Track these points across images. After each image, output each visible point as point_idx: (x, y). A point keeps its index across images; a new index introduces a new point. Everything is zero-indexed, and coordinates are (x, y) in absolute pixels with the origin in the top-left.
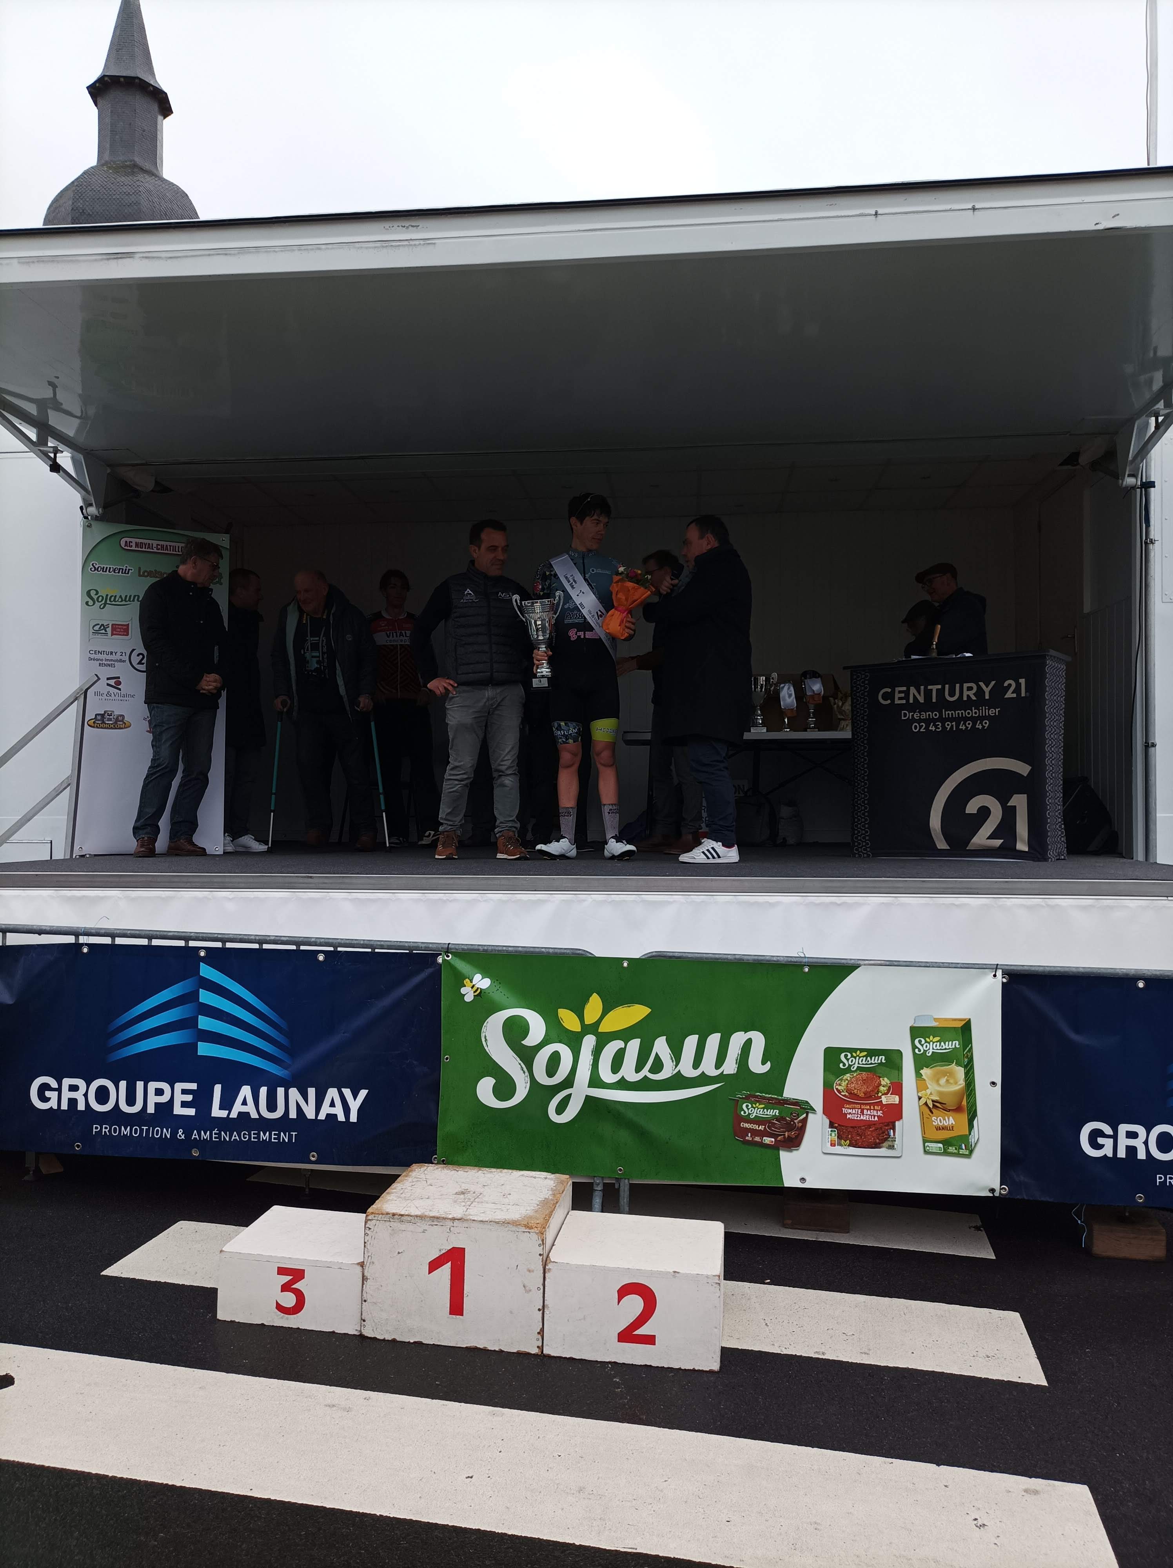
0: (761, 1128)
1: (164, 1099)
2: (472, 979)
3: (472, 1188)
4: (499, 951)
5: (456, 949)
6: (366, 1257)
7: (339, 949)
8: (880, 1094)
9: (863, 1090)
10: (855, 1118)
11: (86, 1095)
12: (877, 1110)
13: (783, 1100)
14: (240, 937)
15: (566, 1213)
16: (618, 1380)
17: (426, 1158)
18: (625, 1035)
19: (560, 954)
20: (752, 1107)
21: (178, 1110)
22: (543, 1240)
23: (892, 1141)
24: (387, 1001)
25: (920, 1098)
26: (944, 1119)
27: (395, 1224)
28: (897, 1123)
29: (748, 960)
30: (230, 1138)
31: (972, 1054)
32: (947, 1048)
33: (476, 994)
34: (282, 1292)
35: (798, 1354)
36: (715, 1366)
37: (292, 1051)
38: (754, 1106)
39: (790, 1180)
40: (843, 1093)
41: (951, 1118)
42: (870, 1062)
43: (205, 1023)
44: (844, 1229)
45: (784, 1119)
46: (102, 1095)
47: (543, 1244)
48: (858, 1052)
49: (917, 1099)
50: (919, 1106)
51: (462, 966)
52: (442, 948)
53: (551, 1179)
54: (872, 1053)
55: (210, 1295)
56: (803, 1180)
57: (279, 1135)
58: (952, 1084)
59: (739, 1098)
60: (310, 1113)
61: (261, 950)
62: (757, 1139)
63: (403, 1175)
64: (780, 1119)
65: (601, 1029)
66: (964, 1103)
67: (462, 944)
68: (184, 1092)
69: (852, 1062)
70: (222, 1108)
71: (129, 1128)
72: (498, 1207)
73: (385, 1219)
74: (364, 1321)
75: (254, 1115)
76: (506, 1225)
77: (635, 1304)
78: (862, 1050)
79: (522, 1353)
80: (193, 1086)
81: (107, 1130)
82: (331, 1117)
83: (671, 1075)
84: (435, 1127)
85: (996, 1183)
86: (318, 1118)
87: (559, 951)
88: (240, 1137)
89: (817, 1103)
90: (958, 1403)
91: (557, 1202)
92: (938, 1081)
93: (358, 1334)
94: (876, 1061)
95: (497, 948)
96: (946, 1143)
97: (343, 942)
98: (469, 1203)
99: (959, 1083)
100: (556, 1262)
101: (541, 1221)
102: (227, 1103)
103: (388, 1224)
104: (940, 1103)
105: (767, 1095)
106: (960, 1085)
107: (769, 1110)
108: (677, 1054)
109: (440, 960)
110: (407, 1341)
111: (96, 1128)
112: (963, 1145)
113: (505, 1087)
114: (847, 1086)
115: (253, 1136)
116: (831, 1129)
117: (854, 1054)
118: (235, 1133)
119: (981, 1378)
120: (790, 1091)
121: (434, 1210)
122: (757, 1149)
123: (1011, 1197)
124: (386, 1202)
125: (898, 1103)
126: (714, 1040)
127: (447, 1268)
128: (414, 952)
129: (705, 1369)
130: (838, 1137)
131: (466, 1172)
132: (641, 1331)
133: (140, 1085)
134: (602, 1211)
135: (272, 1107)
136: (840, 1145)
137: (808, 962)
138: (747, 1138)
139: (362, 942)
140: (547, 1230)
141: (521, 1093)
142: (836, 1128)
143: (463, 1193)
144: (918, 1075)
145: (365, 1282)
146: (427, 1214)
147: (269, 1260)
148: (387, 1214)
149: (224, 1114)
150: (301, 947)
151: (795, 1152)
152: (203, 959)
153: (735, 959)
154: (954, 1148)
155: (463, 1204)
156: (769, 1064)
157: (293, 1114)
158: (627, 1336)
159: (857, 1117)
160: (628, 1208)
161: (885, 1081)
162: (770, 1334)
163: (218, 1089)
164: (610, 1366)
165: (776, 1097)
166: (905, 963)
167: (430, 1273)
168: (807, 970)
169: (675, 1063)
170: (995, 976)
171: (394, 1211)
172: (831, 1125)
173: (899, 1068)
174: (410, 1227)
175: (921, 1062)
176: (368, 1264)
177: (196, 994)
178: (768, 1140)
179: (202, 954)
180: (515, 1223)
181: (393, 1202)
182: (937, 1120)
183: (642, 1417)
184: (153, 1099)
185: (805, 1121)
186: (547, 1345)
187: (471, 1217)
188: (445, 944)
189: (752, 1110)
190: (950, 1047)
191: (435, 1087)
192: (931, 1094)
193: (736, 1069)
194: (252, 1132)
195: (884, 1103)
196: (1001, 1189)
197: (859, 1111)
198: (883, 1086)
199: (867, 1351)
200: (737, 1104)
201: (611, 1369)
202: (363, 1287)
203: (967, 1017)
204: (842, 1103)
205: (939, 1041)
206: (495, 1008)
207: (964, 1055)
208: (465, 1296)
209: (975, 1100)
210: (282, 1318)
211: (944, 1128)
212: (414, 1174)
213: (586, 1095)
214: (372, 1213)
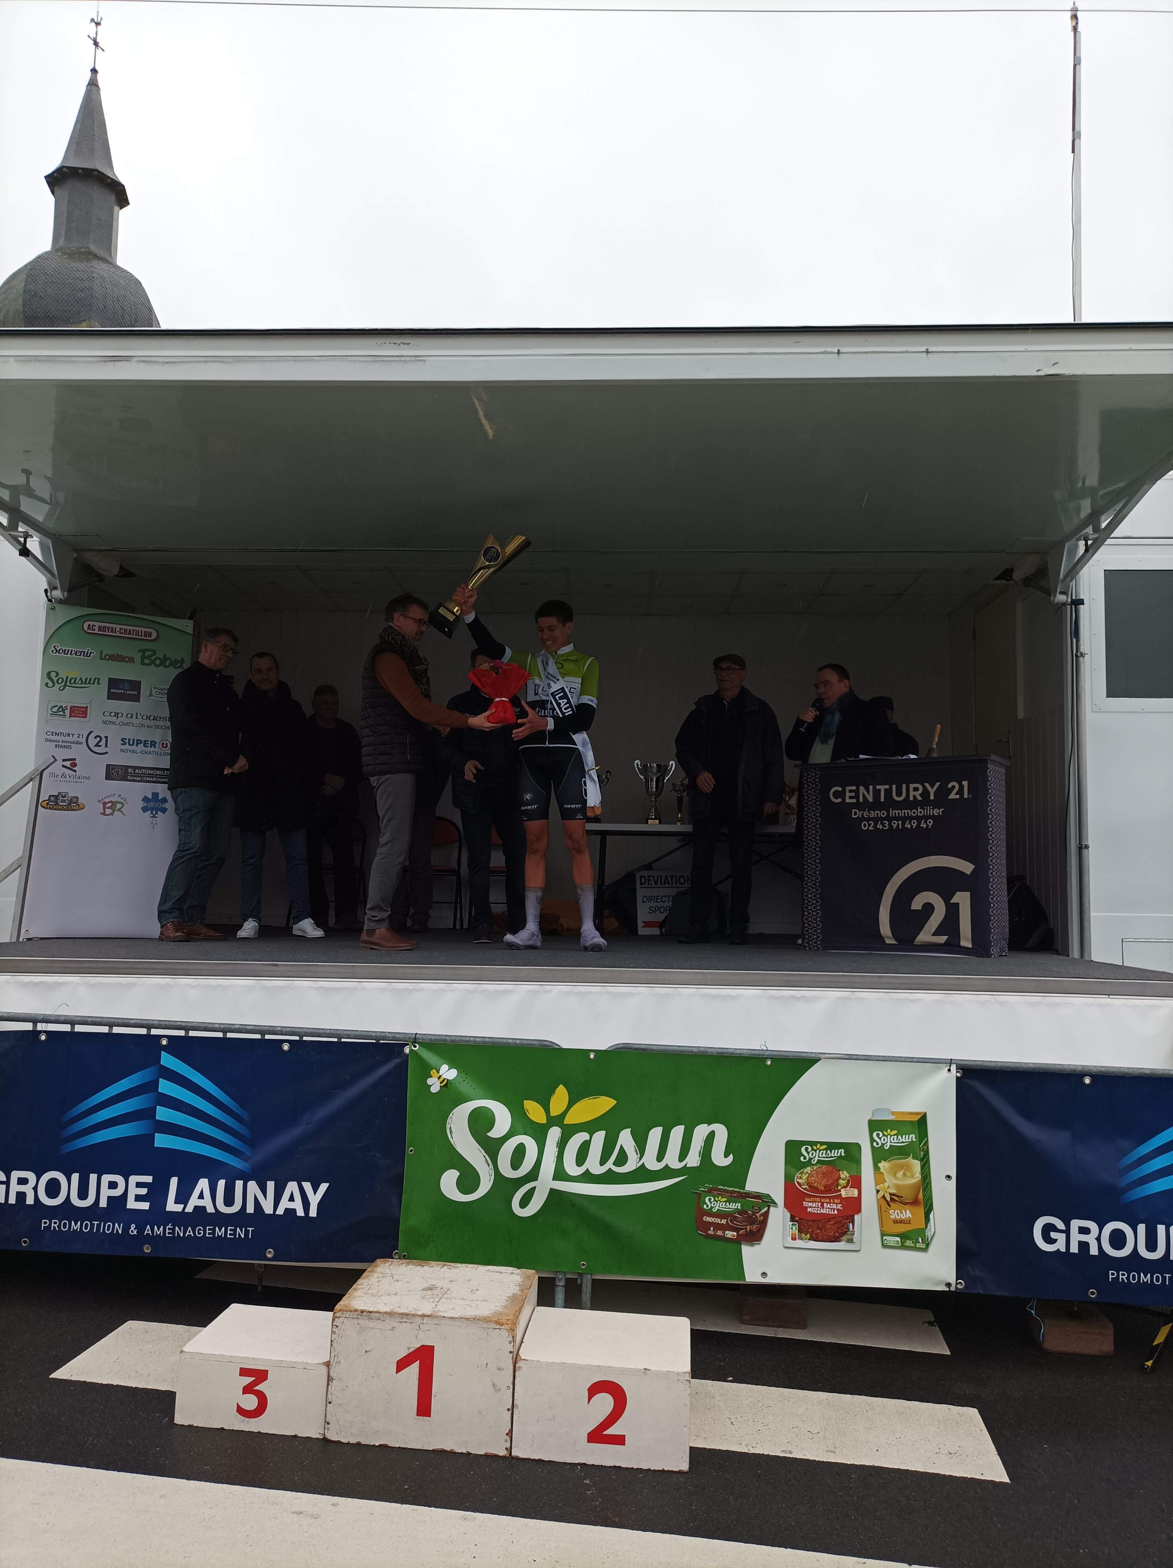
0: (724, 1221)
1: (118, 1192)
2: (439, 1070)
3: (439, 1284)
4: (466, 1041)
5: (424, 1040)
6: (333, 1356)
7: (305, 1038)
8: (839, 1188)
9: (823, 1183)
10: (816, 1212)
11: (35, 1188)
12: (837, 1204)
13: (745, 1193)
14: (205, 1025)
15: (532, 1309)
16: (588, 1482)
17: (388, 1255)
18: (591, 1127)
19: (527, 1045)
20: (715, 1200)
21: (132, 1204)
22: (513, 1337)
23: (851, 1234)
24: (353, 1091)
25: (878, 1191)
26: (902, 1213)
27: (363, 1322)
28: (856, 1217)
29: (712, 1053)
30: (184, 1234)
31: (928, 1148)
32: (905, 1141)
33: (442, 1085)
34: (243, 1394)
35: (765, 1454)
36: (685, 1467)
37: (251, 1142)
38: (716, 1199)
39: (752, 1276)
40: (803, 1187)
41: (908, 1211)
42: (829, 1156)
43: (163, 1114)
44: (802, 1325)
45: (746, 1213)
46: (53, 1188)
47: (514, 1341)
48: (819, 1145)
49: (875, 1192)
50: (878, 1200)
51: (429, 1056)
52: (410, 1038)
53: (517, 1274)
54: (832, 1146)
55: (167, 1399)
56: (764, 1274)
57: (235, 1230)
58: (908, 1177)
59: (702, 1191)
60: (268, 1208)
61: (224, 1039)
62: (719, 1233)
63: (368, 1270)
64: (741, 1212)
65: (567, 1121)
66: (921, 1196)
67: (429, 1035)
68: (139, 1185)
69: (812, 1155)
70: (177, 1202)
71: (79, 1223)
72: (466, 1303)
73: (353, 1316)
74: (328, 1423)
75: (210, 1209)
76: (477, 1322)
77: (605, 1402)
78: (822, 1143)
79: (490, 1455)
80: (149, 1179)
81: (56, 1225)
82: (290, 1212)
83: (635, 1168)
84: (397, 1222)
85: (952, 1277)
86: (276, 1213)
87: (526, 1042)
88: (194, 1233)
89: (779, 1196)
90: (924, 1501)
91: (525, 1298)
92: (895, 1174)
93: (321, 1437)
94: (836, 1155)
95: (464, 1039)
96: (904, 1236)
97: (309, 1031)
98: (437, 1299)
99: (916, 1176)
100: (527, 1360)
101: (511, 1317)
102: (183, 1197)
103: (356, 1321)
104: (898, 1196)
105: (729, 1189)
106: (917, 1178)
107: (731, 1204)
108: (641, 1147)
109: (407, 1050)
110: (372, 1444)
111: (45, 1223)
112: (920, 1239)
113: (468, 1180)
114: (808, 1180)
115: (208, 1231)
116: (791, 1223)
117: (815, 1148)
118: (190, 1228)
119: (945, 1475)
120: (751, 1186)
121: (402, 1307)
122: (719, 1243)
123: (968, 1292)
124: (354, 1298)
125: (856, 1196)
126: (678, 1132)
127: (415, 1368)
128: (381, 1041)
129: (674, 1470)
130: (799, 1231)
131: (432, 1267)
132: (610, 1431)
133: (93, 1177)
134: (565, 1307)
135: (229, 1200)
136: (802, 1239)
137: (771, 1055)
138: (709, 1232)
139: (328, 1032)
140: (518, 1327)
141: (486, 1185)
142: (796, 1221)
143: (430, 1289)
144: (876, 1168)
145: (330, 1383)
146: (396, 1310)
147: (231, 1360)
148: (355, 1311)
149: (179, 1208)
150: (266, 1036)
151: (756, 1247)
152: (165, 1048)
153: (700, 1051)
154: (911, 1242)
155: (432, 1300)
156: (731, 1157)
157: (250, 1209)
158: (597, 1436)
159: (817, 1211)
160: (590, 1304)
161: (844, 1174)
162: (736, 1433)
163: (174, 1182)
164: (579, 1467)
165: (738, 1190)
166: (863, 1057)
167: (397, 1372)
168: (769, 1063)
169: (639, 1156)
170: (949, 1070)
171: (363, 1309)
172: (792, 1219)
173: (858, 1162)
174: (379, 1325)
175: (879, 1155)
176: (334, 1363)
177: (156, 1083)
178: (730, 1234)
179: (164, 1042)
180: (486, 1320)
181: (361, 1298)
182: (894, 1213)
183: (614, 1519)
184: (106, 1192)
185: (766, 1214)
186: (516, 1447)
187: (441, 1314)
188: (412, 1034)
189: (715, 1204)
190: (907, 1140)
191: (398, 1182)
192: (889, 1187)
193: (699, 1162)
194: (208, 1228)
195: (843, 1196)
196: (956, 1284)
197: (819, 1205)
198: (843, 1180)
199: (833, 1449)
200: (699, 1197)
201: (581, 1471)
202: (328, 1388)
203: (921, 1110)
204: (803, 1196)
205: (897, 1135)
206: (464, 1099)
207: (920, 1148)
208: (433, 1396)
209: (931, 1193)
210: (243, 1421)
211: (901, 1222)
212: (379, 1269)
213: (551, 1189)
214: (340, 1310)
